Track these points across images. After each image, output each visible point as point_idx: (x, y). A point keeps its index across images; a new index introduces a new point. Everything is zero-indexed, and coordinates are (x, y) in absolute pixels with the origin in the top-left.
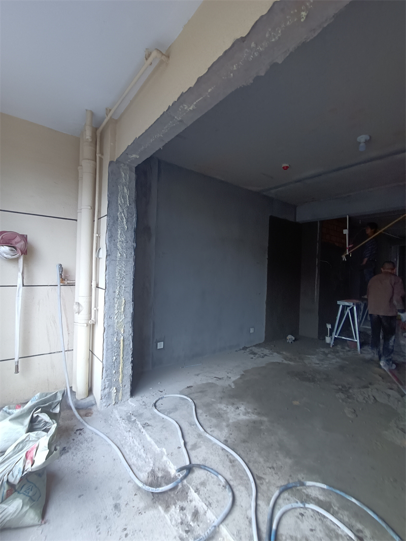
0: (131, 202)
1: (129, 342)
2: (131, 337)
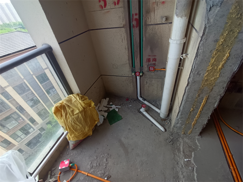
1: (215, 101)
2: (219, 97)
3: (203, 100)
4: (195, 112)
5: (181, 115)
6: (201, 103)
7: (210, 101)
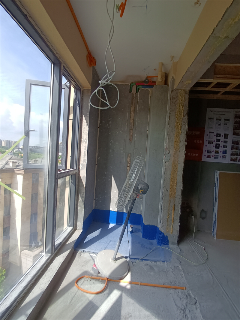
0: (184, 115)
1: (178, 208)
2: (180, 205)
3: (172, 208)
4: (170, 219)
5: (163, 223)
6: (172, 211)
7: (176, 208)
